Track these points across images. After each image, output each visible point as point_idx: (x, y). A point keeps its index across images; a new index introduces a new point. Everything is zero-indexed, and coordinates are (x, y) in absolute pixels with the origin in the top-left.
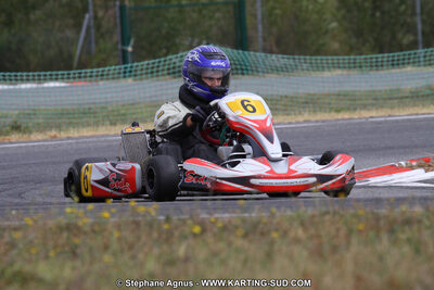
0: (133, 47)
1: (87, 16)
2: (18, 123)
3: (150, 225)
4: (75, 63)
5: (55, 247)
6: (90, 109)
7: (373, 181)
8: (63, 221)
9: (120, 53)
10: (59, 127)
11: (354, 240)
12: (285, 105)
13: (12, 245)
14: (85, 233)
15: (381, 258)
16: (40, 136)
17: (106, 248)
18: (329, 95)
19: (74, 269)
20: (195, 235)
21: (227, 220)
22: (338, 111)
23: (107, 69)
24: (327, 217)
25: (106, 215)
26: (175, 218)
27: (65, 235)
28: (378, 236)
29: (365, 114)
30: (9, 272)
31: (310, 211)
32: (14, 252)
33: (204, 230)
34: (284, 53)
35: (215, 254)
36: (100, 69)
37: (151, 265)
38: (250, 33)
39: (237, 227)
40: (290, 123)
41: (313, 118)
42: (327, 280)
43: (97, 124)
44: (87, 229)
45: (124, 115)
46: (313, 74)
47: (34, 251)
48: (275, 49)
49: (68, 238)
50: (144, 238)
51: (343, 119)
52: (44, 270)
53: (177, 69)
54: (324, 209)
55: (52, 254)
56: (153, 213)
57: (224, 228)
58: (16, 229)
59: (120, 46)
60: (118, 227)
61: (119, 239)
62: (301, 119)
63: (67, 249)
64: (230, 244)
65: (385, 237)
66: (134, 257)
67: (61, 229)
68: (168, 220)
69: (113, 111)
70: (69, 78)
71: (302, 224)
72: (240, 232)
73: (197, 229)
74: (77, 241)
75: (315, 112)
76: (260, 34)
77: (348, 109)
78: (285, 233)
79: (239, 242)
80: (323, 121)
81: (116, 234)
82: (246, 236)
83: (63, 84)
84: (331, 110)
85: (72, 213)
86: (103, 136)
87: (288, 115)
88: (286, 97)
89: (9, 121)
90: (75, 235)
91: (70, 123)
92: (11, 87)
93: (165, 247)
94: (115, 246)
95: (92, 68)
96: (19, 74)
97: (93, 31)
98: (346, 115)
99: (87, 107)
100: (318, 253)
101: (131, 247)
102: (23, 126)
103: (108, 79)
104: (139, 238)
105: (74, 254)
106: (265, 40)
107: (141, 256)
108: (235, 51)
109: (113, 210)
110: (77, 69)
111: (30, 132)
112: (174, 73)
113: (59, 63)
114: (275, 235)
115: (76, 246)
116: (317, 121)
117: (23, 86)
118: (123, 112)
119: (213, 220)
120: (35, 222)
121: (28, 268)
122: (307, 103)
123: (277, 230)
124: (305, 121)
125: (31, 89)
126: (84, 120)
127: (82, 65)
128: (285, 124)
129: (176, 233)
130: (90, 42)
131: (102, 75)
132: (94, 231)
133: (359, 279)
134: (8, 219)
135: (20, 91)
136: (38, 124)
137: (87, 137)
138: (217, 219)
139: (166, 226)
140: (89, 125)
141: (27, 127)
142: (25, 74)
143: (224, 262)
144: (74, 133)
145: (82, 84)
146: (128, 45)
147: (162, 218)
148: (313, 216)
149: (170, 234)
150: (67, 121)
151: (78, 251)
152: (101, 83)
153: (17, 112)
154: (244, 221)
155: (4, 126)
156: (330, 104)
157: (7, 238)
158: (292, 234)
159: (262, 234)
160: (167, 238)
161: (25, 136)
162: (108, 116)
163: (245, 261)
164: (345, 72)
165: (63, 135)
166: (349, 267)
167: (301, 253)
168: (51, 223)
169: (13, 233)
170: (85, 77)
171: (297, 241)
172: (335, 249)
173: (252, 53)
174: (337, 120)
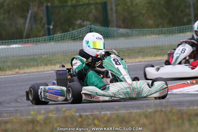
0: (53, 26)
1: (30, 12)
3: (72, 118)
4: (25, 34)
6: (34, 57)
7: (175, 91)
10: (19, 67)
11: (172, 125)
12: (129, 53)
13: (6, 131)
16: (11, 72)
21: (109, 115)
22: (156, 56)
23: (41, 38)
24: (158, 114)
25: (51, 115)
28: (183, 122)
31: (149, 110)
36: (38, 38)
38: (110, 18)
40: (132, 63)
43: (38, 65)
44: (42, 121)
45: (51, 60)
46: (142, 37)
48: (122, 25)
51: (158, 60)
53: (76, 38)
56: (73, 113)
57: (108, 120)
58: (6, 122)
59: (46, 26)
62: (137, 60)
65: (187, 123)
67: (29, 122)
69: (45, 58)
70: (23, 43)
71: (146, 117)
73: (96, 122)
74: (38, 128)
75: (143, 56)
76: (115, 18)
77: (160, 55)
78: (138, 122)
84: (151, 56)
85: (34, 114)
86: (41, 72)
87: (130, 58)
88: (129, 49)
90: (37, 126)
91: (24, 65)
95: (33, 37)
97: (33, 19)
98: (159, 58)
99: (32, 57)
106: (117, 21)
108: (104, 28)
109: (54, 112)
110: (26, 38)
114: (133, 123)
116: (145, 61)
118: (50, 59)
122: (139, 52)
123: (133, 120)
126: (31, 63)
127: (28, 37)
128: (130, 63)
129: (85, 123)
132: (45, 123)
136: (9, 67)
137: (33, 72)
138: (104, 115)
139: (80, 120)
140: (34, 66)
144: (27, 70)
146: (50, 25)
147: (78, 114)
148: (150, 113)
149: (82, 122)
152: (39, 45)
154: (117, 116)
157: (3, 127)
158: (141, 122)
159: (127, 122)
161: (4, 72)
162: (43, 61)
164: (157, 36)
165: (22, 71)
169: (6, 124)
172: (163, 130)
173: (112, 29)
174: (155, 61)
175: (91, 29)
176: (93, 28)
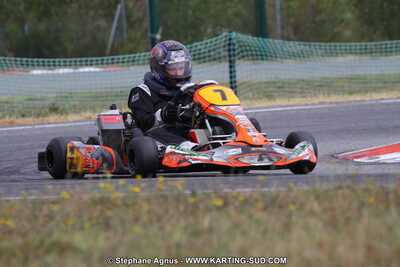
0: (162, 35)
1: (119, 7)
2: (56, 106)
3: (178, 199)
4: (108, 50)
5: (90, 219)
6: (122, 92)
7: (383, 158)
8: (97, 195)
9: (149, 40)
10: (93, 109)
11: (365, 212)
12: (302, 88)
13: (50, 217)
14: (117, 206)
15: (390, 229)
16: (75, 117)
17: (136, 220)
18: (341, 79)
19: (107, 239)
20: (218, 208)
21: (248, 194)
22: (350, 93)
23: (138, 55)
24: (340, 192)
25: (137, 190)
26: (199, 192)
27: (99, 207)
28: (387, 208)
29: (376, 96)
30: (48, 242)
31: (325, 186)
32: (52, 224)
33: (226, 204)
34: (300, 40)
35: (237, 225)
36: (132, 55)
37: (178, 236)
38: (269, 21)
39: (257, 201)
40: (307, 105)
41: (327, 100)
42: (341, 249)
44: (119, 202)
46: (328, 59)
47: (71, 223)
48: (292, 36)
49: (102, 211)
50: (171, 211)
51: (355, 101)
52: (80, 240)
53: (202, 56)
54: (338, 184)
55: (87, 225)
56: (180, 188)
57: (246, 202)
58: (54, 203)
59: (149, 34)
60: (148, 201)
61: (149, 212)
62: (316, 101)
63: (101, 220)
64: (251, 217)
65: (394, 211)
66: (161, 229)
67: (95, 202)
68: (194, 194)
70: (102, 64)
71: (317, 197)
72: (260, 205)
73: (219, 202)
74: (109, 213)
75: (329, 94)
76: (279, 23)
77: (360, 92)
78: (302, 206)
79: (259, 215)
80: (336, 103)
81: (146, 207)
82: (265, 209)
83: (97, 70)
84: (344, 92)
85: (105, 188)
87: (304, 97)
88: (303, 80)
89: (48, 103)
90: (109, 209)
92: (50, 72)
93: (191, 220)
94: (145, 218)
95: (124, 54)
96: (57, 60)
97: (124, 21)
98: (358, 98)
99: (119, 90)
100: (332, 225)
101: (159, 219)
102: (61, 108)
103: (138, 64)
104: (167, 211)
105: (107, 225)
106: (283, 28)
107: (168, 227)
108: (255, 38)
109: (143, 185)
110: (110, 55)
111: (67, 113)
112: (199, 59)
113: (93, 50)
114: (292, 208)
115: (109, 218)
116: (331, 103)
117: (61, 71)
119: (235, 193)
120: (71, 196)
121: (65, 239)
122: (321, 86)
123: (294, 203)
124: (320, 103)
125: (68, 73)
127: (114, 52)
128: (301, 105)
129: (202, 206)
130: (121, 31)
131: (133, 61)
132: (125, 204)
133: (370, 248)
134: (46, 193)
135: (59, 75)
136: (75, 106)
138: (239, 193)
139: (192, 200)
141: (64, 109)
142: (62, 60)
143: (244, 233)
145: (114, 69)
146: (156, 33)
147: (188, 192)
148: (327, 191)
149: (195, 207)
150: (100, 103)
151: (111, 223)
152: (132, 68)
153: (54, 95)
154: (263, 195)
155: (43, 108)
156: (342, 87)
157: (45, 211)
158: (307, 207)
159: (281, 207)
160: (193, 210)
161: (63, 117)
163: (265, 232)
164: (357, 58)
166: (361, 237)
167: (316, 224)
168: (86, 197)
169: (51, 205)
170: (118, 63)
171: (313, 213)
172: (347, 221)
173: (271, 40)
174: (350, 102)
175: (230, 39)
176: (236, 38)
